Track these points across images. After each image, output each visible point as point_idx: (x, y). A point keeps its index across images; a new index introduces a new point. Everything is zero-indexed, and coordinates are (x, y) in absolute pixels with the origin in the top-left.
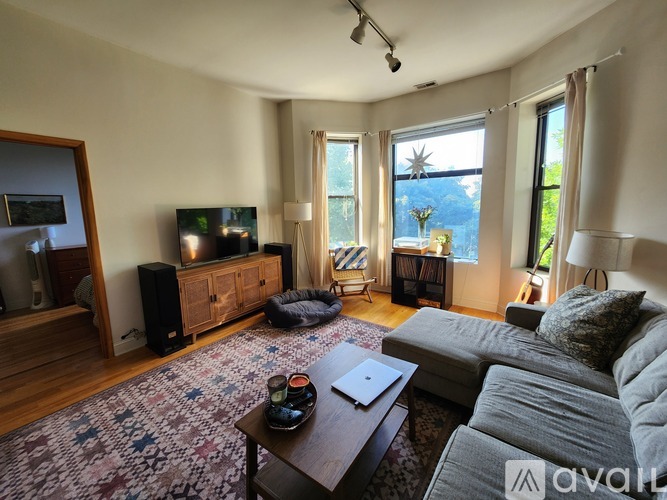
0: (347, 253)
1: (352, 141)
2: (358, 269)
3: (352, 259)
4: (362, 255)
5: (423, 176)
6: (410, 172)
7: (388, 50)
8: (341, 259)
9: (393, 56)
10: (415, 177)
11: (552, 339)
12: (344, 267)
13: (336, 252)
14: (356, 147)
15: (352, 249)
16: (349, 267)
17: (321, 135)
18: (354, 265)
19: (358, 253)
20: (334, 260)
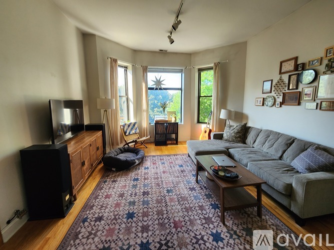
0: (129, 126)
1: (125, 67)
2: (135, 133)
3: (132, 129)
4: (136, 126)
5: (161, 89)
6: (154, 86)
7: (169, 34)
8: (127, 129)
9: (172, 38)
10: (157, 89)
11: (230, 140)
12: (129, 133)
13: (124, 126)
14: (126, 71)
15: (131, 123)
16: (131, 133)
17: (115, 61)
18: (133, 132)
19: (134, 125)
20: (124, 130)
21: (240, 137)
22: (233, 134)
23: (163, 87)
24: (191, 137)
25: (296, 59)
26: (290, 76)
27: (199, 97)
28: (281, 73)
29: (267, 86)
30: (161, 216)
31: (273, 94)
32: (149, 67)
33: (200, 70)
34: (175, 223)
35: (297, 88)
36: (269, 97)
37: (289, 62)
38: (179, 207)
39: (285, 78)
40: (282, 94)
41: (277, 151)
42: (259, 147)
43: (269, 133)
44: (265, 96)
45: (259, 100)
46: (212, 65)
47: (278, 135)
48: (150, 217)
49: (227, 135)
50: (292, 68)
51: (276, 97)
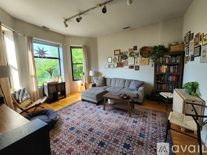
0: (19, 93)
2: (27, 99)
3: (23, 95)
4: (26, 92)
5: (44, 58)
6: (38, 55)
8: (19, 97)
10: (40, 57)
13: (14, 95)
15: (20, 90)
16: (23, 100)
18: (25, 97)
19: (24, 91)
20: (16, 99)
21: (104, 83)
22: (101, 83)
23: (46, 56)
24: (70, 90)
25: (120, 50)
26: (119, 56)
27: (72, 64)
28: (115, 55)
29: (110, 59)
30: (113, 132)
31: (113, 63)
32: (34, 38)
33: (71, 47)
34: (121, 129)
35: (121, 61)
36: (111, 64)
37: (118, 51)
38: (113, 123)
39: (117, 57)
40: (117, 63)
41: (122, 85)
42: (114, 85)
43: (116, 79)
44: (110, 64)
45: (107, 65)
46: (81, 46)
47: (120, 79)
48: (110, 136)
49: (98, 84)
50: (119, 54)
51: (114, 64)
